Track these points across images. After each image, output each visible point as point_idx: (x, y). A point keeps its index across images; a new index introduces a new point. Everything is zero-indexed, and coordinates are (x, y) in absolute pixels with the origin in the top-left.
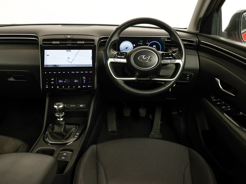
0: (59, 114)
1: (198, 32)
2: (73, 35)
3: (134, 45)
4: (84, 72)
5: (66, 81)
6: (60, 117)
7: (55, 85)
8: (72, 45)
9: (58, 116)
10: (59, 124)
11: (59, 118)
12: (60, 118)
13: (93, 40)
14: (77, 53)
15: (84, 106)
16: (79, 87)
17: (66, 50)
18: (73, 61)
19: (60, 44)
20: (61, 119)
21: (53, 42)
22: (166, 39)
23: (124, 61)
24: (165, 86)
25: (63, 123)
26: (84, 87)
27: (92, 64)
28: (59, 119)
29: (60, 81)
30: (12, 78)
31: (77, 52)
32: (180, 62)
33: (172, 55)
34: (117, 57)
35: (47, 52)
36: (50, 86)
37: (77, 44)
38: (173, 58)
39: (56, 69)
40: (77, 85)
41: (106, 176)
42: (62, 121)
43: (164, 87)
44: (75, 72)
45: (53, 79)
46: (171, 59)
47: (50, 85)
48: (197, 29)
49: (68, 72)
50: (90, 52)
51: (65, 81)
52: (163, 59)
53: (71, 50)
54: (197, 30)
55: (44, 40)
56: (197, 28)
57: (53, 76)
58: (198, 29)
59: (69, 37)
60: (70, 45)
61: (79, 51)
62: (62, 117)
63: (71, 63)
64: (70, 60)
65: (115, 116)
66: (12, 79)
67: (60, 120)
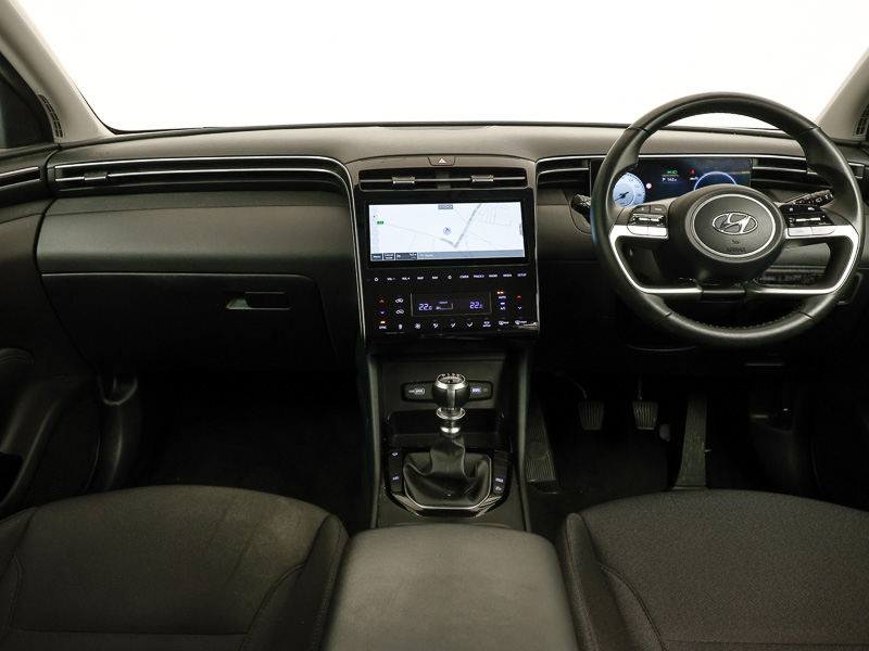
0: (450, 413)
1: (861, 137)
2: (453, 157)
3: (649, 186)
4: (500, 276)
5: (442, 306)
6: (450, 421)
7: (408, 320)
8: (452, 187)
9: (446, 418)
10: (446, 444)
11: (448, 424)
12: (449, 427)
13: (521, 172)
14: (473, 214)
15: (485, 390)
16: (487, 324)
17: (437, 205)
18: (460, 238)
19: (417, 185)
20: (455, 430)
21: (396, 181)
22: (755, 162)
23: (660, 233)
24: (804, 311)
25: (460, 443)
26: (501, 323)
27: (522, 248)
28: (445, 430)
29: (424, 307)
30: (244, 302)
31: (475, 212)
32: (850, 232)
33: (817, 212)
34: (637, 219)
35: (377, 212)
36: (392, 326)
37: (469, 184)
38: (822, 220)
39: (407, 265)
40: (478, 317)
41: (647, 612)
42: (458, 436)
43: (800, 317)
44: (471, 276)
45: (400, 300)
46: (815, 224)
47: (393, 321)
48: (858, 129)
49: (450, 277)
50: (513, 210)
51: (440, 305)
52: (789, 226)
53: (455, 205)
54: (858, 133)
55: (363, 174)
56: (860, 124)
57: (399, 288)
58: (863, 129)
59: (442, 161)
60: (448, 188)
61: (478, 207)
62: (458, 423)
63: (456, 246)
64: (453, 237)
65: (545, 431)
66: (240, 305)
67: (449, 434)
